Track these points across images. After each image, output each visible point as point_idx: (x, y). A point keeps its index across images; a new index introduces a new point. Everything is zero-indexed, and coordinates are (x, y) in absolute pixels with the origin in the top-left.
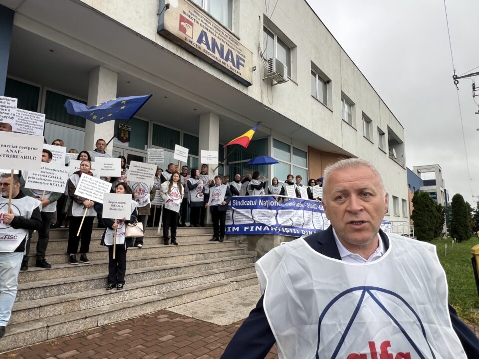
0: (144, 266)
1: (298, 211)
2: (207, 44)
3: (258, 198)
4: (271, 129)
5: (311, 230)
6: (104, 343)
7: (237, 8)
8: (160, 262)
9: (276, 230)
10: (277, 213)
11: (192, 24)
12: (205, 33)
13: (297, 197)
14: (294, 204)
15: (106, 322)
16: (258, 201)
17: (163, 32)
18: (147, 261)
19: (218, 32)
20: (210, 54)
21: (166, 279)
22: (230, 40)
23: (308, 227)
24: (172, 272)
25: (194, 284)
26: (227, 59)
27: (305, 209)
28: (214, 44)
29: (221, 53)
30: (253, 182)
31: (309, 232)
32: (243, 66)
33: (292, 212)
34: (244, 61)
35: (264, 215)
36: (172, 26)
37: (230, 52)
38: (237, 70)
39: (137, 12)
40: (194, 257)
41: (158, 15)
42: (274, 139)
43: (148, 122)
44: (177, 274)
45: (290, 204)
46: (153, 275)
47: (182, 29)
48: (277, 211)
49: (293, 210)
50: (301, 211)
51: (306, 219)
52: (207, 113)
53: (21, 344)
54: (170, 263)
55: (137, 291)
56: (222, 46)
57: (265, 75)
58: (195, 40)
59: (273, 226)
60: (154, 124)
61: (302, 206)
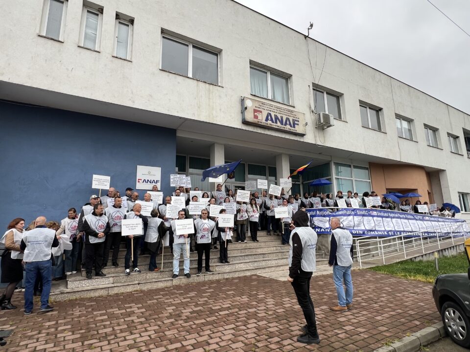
0: (246, 253)
1: (349, 217)
2: (272, 120)
3: (316, 210)
4: (331, 156)
5: (361, 230)
6: (227, 283)
7: (292, 86)
8: (254, 250)
9: (329, 231)
10: (330, 220)
11: (261, 112)
12: (270, 114)
13: (348, 207)
14: (345, 212)
15: (228, 277)
16: (316, 212)
17: (245, 122)
18: (247, 250)
19: (278, 110)
20: (274, 125)
21: (257, 260)
22: (287, 112)
23: (359, 228)
24: (261, 256)
25: (274, 263)
26: (286, 124)
27: (356, 215)
28: (276, 118)
29: (282, 122)
30: (312, 200)
31: (360, 232)
32: (298, 124)
33: (342, 218)
34: (298, 121)
35: (321, 221)
36: (249, 117)
37: (287, 119)
38: (293, 129)
39: (231, 116)
40: (275, 248)
41: (242, 113)
42: (334, 163)
43: (244, 164)
44: (263, 258)
45: (340, 213)
46: (250, 257)
47: (256, 117)
48: (330, 218)
49: (343, 217)
50: (352, 217)
51: (356, 223)
52: (280, 155)
53: (196, 281)
54: (260, 251)
55: (242, 264)
56: (282, 118)
57: (316, 125)
58: (264, 121)
59: (327, 228)
60: (248, 164)
61: (353, 213)
